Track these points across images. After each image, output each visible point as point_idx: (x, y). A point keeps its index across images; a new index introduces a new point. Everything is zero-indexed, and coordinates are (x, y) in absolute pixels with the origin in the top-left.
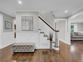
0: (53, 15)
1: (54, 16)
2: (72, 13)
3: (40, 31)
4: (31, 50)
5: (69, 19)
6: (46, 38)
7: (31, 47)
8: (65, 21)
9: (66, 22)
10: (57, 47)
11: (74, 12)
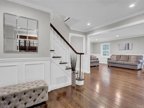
0: (66, 25)
1: (68, 27)
2: (95, 28)
3: (52, 54)
4: (42, 98)
5: (88, 36)
6: (64, 66)
7: (43, 90)
8: (82, 38)
9: (84, 39)
10: (80, 80)
11: (97, 28)
